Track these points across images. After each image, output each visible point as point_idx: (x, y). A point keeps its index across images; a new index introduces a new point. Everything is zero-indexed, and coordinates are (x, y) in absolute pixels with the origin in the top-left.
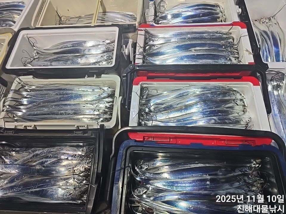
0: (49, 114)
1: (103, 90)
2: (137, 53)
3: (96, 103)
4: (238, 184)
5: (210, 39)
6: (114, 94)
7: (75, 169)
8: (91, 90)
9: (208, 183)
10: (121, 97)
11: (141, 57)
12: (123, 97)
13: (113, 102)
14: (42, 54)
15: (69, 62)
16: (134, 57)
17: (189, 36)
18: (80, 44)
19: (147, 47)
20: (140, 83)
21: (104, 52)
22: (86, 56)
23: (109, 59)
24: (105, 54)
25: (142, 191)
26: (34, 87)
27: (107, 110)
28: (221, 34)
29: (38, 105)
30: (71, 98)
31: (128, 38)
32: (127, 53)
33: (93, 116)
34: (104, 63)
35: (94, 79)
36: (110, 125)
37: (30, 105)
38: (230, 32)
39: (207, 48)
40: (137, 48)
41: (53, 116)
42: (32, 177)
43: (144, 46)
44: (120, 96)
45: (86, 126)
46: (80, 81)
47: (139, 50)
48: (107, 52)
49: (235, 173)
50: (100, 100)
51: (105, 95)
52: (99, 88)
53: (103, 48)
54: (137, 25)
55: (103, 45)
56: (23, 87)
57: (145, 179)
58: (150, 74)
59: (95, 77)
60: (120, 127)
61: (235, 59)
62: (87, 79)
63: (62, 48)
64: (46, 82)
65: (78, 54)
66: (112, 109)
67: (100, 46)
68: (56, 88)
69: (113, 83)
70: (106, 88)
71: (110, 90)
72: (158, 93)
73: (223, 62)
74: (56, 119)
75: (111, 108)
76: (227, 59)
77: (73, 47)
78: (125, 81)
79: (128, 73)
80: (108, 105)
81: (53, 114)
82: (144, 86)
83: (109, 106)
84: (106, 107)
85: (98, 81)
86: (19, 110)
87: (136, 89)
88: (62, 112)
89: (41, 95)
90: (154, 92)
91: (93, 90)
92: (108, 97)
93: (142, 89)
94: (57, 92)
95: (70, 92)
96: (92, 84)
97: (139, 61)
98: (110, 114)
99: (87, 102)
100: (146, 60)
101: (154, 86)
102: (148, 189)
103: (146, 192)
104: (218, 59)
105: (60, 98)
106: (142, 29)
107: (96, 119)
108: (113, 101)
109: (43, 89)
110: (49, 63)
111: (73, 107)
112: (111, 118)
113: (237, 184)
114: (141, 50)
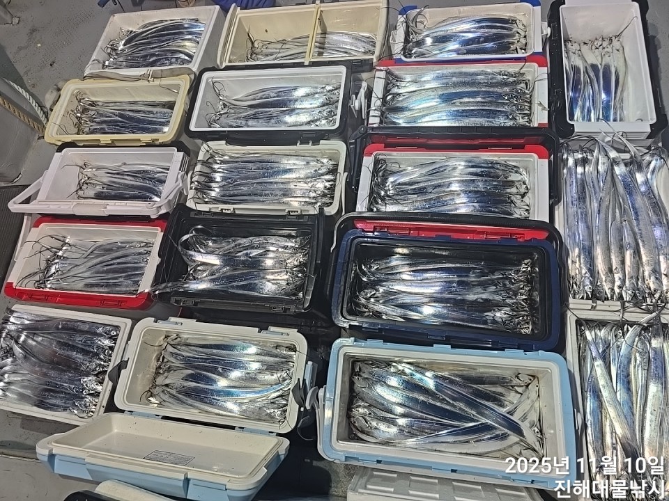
0: (249, 195)
1: (321, 162)
2: (373, 107)
3: (311, 182)
4: (495, 287)
5: (487, 85)
6: (337, 169)
7: (288, 261)
8: (304, 163)
9: (455, 285)
10: (346, 174)
11: (378, 113)
12: (349, 173)
13: (334, 180)
14: (232, 107)
15: (273, 121)
16: (368, 113)
17: (454, 79)
18: (288, 91)
19: (389, 97)
20: (374, 153)
21: (323, 106)
22: (297, 111)
23: (331, 114)
24: (325, 108)
25: (370, 293)
26: (226, 157)
27: (326, 191)
28: (506, 75)
29: (234, 182)
30: (278, 173)
31: (361, 80)
32: (357, 108)
33: (307, 200)
34: (324, 122)
35: (309, 146)
36: (331, 211)
37: (224, 183)
38: (522, 71)
39: (479, 99)
40: (373, 100)
41: (256, 198)
42: (235, 270)
43: (384, 95)
44: (344, 172)
45: (299, 212)
46: (290, 150)
47: (376, 103)
48: (327, 104)
49: (494, 275)
50: (316, 176)
51: (323, 170)
52: (315, 159)
53: (322, 99)
54: (375, 60)
55: (322, 93)
56: (212, 157)
57: (374, 280)
58: (389, 140)
59: (310, 143)
60: (343, 213)
61: (523, 118)
62: (299, 146)
63: (261, 98)
64: (244, 150)
65: (285, 109)
66: (334, 191)
67: (317, 96)
68: (257, 159)
69: (336, 153)
70: (325, 161)
71: (331, 162)
72: (401, 169)
73: (502, 121)
74: (259, 201)
75: (332, 189)
76: (508, 117)
77: (278, 96)
78: (352, 150)
79: (358, 138)
80: (327, 184)
81: (255, 195)
82: (381, 157)
83: (329, 186)
84: (325, 187)
85: (315, 150)
86: (210, 188)
87: (368, 162)
88: (267, 192)
89: (237, 168)
90: (395, 167)
91: (308, 163)
92: (328, 173)
93: (377, 162)
94: (258, 165)
95: (276, 165)
96: (306, 155)
97: (374, 121)
98: (331, 197)
99: (298, 180)
100: (386, 118)
101: (395, 157)
102: (377, 290)
103: (374, 294)
104: (494, 118)
105: (264, 173)
106: (382, 68)
107: (312, 203)
108: (336, 179)
109: (239, 160)
110: (244, 122)
111: (281, 186)
112: (331, 203)
113: (492, 288)
114: (379, 103)
